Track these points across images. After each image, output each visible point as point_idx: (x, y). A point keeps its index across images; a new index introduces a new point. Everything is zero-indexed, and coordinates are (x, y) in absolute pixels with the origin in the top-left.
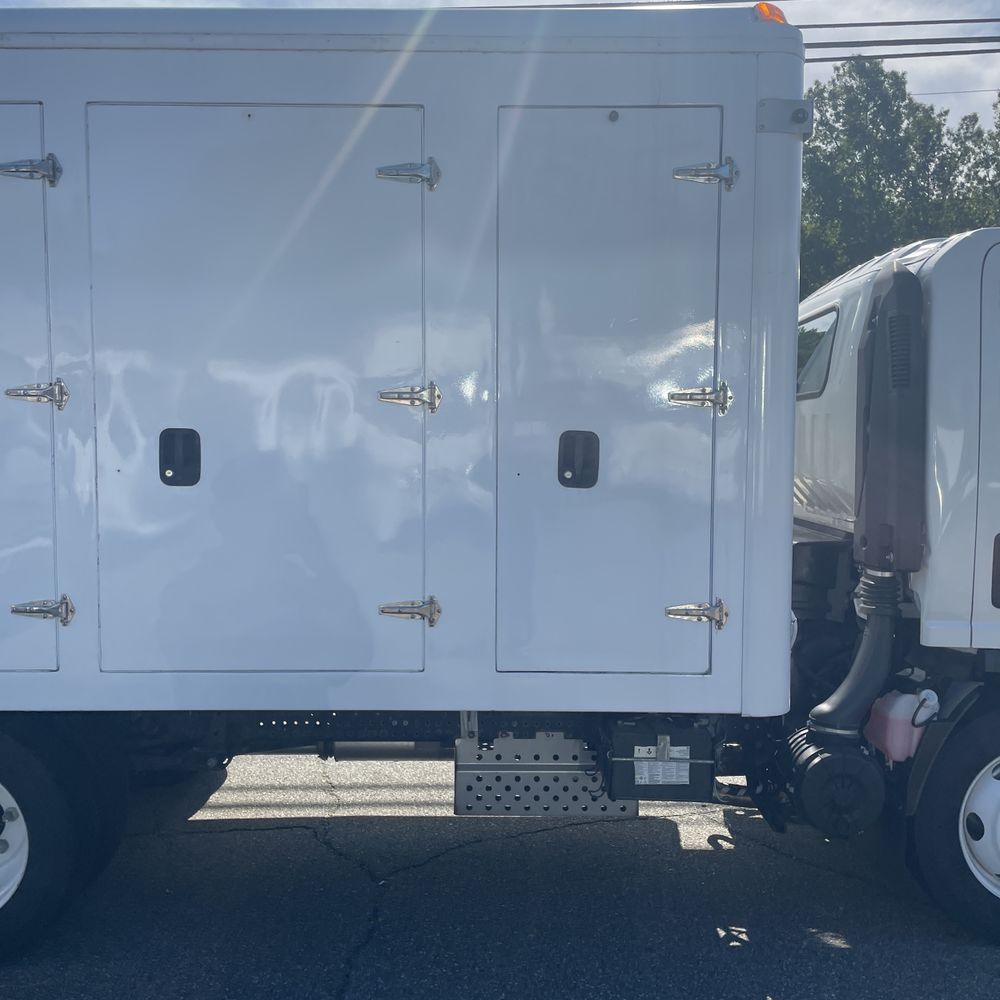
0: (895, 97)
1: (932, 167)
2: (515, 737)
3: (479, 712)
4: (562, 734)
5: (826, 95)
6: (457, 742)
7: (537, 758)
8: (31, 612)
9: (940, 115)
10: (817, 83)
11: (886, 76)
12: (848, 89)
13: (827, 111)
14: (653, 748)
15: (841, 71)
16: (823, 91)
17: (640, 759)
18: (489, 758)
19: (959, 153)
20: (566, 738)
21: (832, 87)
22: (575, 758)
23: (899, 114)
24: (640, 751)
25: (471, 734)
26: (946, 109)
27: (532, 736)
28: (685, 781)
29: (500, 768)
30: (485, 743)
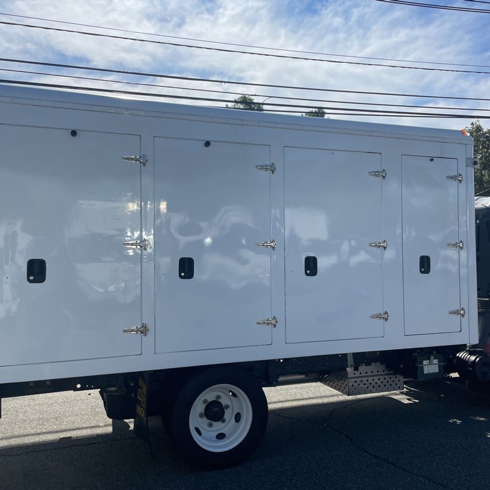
2: (365, 365)
4: (379, 363)
6: (347, 369)
7: (372, 372)
8: (263, 323)
14: (428, 361)
17: (425, 365)
18: (357, 373)
20: (381, 364)
22: (384, 371)
24: (425, 362)
25: (351, 366)
27: (371, 365)
28: (437, 371)
29: (361, 377)
30: (356, 369)
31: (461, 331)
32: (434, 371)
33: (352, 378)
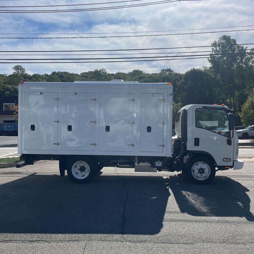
0: (234, 45)
1: (244, 61)
2: (142, 162)
3: (137, 156)
4: (148, 162)
5: (217, 44)
6: (135, 163)
7: (145, 165)
8: (92, 145)
9: (246, 48)
10: (215, 41)
11: (231, 40)
12: (222, 43)
13: (217, 48)
14: (158, 162)
15: (221, 39)
16: (216, 43)
19: (250, 57)
21: (218, 43)
22: (149, 165)
23: (235, 48)
24: (156, 162)
26: (247, 47)
28: (161, 166)
29: (138, 166)
30: (138, 163)
31: (163, 152)
32: (160, 166)
33: (137, 166)
